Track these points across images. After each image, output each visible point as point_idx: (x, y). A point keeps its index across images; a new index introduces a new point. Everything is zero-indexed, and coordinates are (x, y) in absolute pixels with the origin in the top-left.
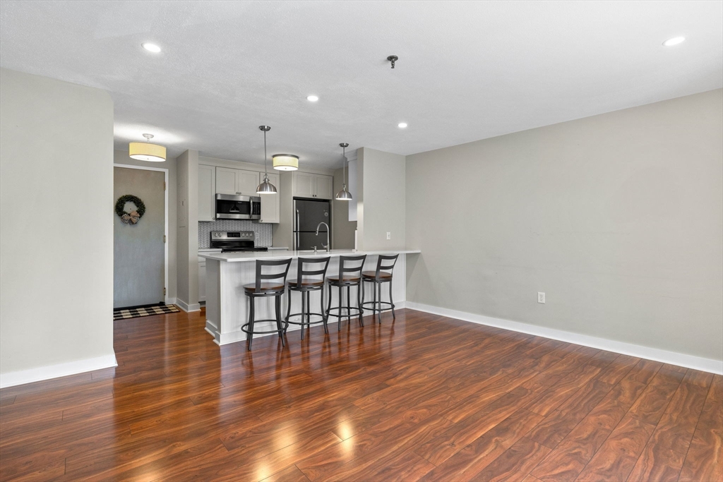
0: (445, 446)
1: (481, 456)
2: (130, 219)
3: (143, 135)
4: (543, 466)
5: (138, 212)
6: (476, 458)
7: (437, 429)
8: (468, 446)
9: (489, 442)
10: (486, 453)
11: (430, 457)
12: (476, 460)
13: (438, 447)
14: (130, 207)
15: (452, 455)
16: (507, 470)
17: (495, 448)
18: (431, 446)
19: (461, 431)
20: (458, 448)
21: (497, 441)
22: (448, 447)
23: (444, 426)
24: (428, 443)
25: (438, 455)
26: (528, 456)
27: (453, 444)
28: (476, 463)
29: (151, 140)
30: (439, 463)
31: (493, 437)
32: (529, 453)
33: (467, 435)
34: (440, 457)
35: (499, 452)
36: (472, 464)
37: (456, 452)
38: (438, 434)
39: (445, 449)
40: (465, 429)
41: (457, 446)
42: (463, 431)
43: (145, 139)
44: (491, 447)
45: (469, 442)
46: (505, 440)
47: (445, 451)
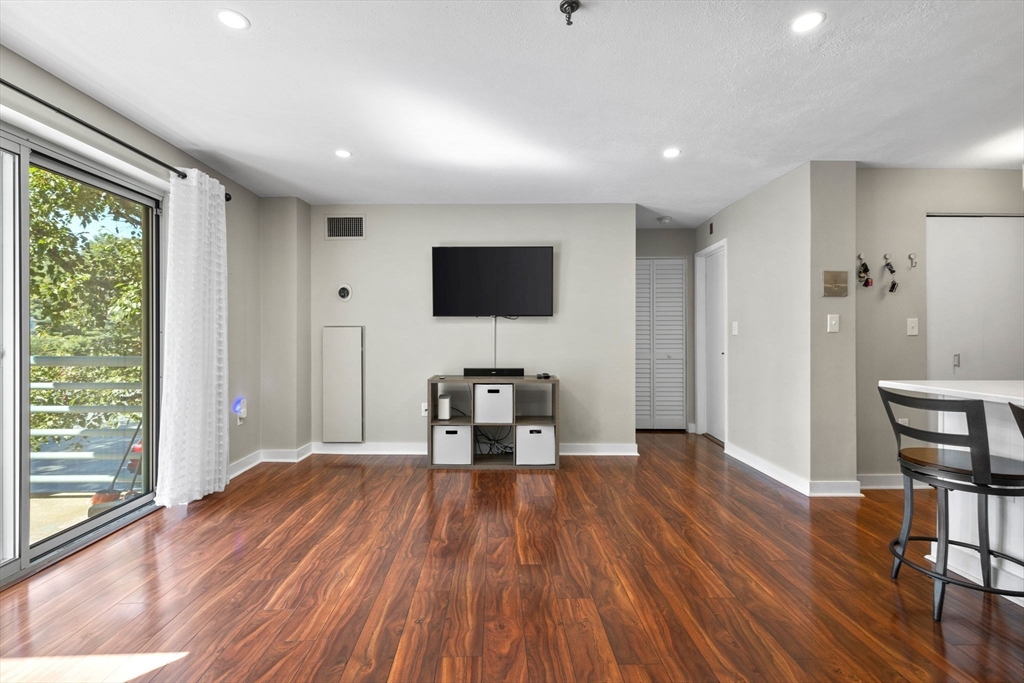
0: (426, 615)
1: (378, 628)
4: (297, 662)
6: (384, 622)
7: (456, 631)
8: (401, 632)
9: (379, 655)
10: (375, 636)
11: (429, 595)
12: (382, 619)
13: (431, 610)
15: (411, 611)
16: (342, 630)
17: (366, 650)
18: (440, 606)
19: (424, 649)
20: (411, 621)
21: (369, 665)
22: (422, 617)
23: (452, 641)
24: (446, 608)
25: (423, 602)
26: (318, 666)
27: (419, 622)
28: (380, 617)
30: (416, 595)
31: (377, 669)
32: (317, 674)
33: (413, 646)
34: (420, 601)
35: (359, 649)
36: (384, 613)
37: (409, 617)
38: (447, 625)
39: (423, 612)
40: (421, 656)
41: (413, 624)
42: (423, 652)
44: (372, 649)
45: (404, 638)
46: (357, 674)
47: (421, 609)
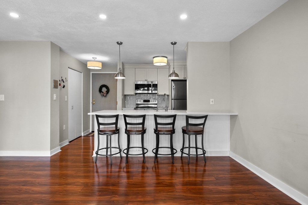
2: (103, 95)
3: (93, 58)
5: (106, 92)
14: (104, 90)
29: (96, 60)
43: (93, 60)
